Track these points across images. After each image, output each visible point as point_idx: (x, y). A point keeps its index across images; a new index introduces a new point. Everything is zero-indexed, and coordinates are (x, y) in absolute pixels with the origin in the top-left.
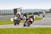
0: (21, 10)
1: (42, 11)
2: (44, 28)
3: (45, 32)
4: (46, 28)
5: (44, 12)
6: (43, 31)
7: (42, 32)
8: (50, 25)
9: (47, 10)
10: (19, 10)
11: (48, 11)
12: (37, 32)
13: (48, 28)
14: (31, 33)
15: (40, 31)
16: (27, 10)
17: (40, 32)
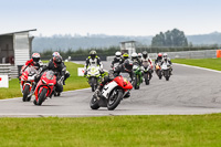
0: (31, 39)
1: (123, 43)
2: (129, 117)
3: (137, 135)
4: (140, 117)
5: (130, 49)
6: (125, 131)
7: (122, 135)
8: (155, 103)
9: (145, 39)
10: (21, 42)
11: (149, 44)
12: (101, 134)
13: (146, 117)
14: (76, 141)
15: (112, 132)
16: (56, 39)
17: (113, 136)
